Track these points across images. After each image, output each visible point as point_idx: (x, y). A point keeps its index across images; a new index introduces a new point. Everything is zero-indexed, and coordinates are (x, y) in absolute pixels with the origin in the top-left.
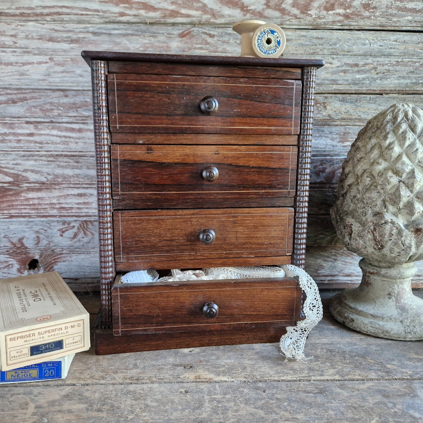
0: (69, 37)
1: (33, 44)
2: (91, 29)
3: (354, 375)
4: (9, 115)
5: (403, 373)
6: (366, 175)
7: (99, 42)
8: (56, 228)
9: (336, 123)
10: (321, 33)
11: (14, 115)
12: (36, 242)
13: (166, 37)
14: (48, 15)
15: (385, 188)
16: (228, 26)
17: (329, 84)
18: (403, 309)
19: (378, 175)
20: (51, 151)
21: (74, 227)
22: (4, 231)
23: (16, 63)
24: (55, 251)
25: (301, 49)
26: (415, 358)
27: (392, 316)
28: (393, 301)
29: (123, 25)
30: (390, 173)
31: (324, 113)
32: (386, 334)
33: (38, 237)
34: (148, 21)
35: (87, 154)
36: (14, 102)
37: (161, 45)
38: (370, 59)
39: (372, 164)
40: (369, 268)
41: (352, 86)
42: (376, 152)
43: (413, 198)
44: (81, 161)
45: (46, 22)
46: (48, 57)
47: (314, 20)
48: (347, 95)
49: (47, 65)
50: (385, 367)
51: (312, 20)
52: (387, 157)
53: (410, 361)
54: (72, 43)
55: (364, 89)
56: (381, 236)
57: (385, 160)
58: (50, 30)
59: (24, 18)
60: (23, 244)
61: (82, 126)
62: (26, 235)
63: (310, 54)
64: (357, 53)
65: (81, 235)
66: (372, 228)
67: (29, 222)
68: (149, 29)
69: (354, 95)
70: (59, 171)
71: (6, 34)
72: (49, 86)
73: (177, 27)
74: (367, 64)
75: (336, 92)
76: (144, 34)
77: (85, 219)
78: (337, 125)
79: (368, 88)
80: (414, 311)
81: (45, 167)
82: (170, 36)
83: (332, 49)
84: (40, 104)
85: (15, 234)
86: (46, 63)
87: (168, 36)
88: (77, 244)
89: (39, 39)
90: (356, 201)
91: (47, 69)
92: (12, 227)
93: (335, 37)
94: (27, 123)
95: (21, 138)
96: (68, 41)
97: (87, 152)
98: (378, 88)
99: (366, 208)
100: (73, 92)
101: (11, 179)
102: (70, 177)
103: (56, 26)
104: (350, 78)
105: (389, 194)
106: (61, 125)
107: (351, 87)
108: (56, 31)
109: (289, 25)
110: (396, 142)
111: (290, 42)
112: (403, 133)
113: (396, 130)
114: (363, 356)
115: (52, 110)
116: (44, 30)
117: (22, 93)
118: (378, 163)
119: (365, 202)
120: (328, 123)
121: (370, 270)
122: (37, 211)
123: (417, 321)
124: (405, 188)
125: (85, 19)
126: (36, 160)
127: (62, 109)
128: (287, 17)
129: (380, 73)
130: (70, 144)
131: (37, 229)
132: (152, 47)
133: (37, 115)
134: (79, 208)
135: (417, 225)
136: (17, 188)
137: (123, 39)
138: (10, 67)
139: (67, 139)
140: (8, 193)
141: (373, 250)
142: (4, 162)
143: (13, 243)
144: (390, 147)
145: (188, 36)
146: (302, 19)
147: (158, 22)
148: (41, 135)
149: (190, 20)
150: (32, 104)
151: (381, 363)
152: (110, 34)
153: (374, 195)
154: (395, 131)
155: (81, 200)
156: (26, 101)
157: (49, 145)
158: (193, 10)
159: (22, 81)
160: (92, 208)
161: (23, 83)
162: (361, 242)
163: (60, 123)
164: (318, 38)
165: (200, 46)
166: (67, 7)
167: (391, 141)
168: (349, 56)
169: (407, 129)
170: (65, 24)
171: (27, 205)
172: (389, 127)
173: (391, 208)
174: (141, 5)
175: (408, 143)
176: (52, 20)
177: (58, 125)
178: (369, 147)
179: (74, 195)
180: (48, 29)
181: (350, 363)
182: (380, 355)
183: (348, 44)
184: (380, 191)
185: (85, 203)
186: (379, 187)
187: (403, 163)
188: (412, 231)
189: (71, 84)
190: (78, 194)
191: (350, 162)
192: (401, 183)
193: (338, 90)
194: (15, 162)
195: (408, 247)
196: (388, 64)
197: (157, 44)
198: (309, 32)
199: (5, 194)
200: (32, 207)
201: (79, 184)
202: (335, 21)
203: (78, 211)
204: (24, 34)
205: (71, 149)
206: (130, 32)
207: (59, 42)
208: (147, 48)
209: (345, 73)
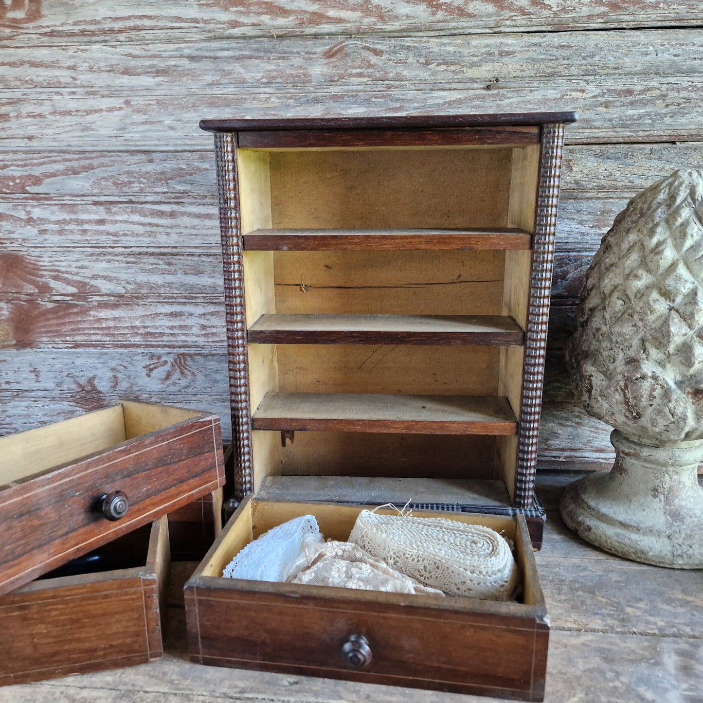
0: (153, 66)
1: (101, 80)
2: (187, 52)
3: (566, 621)
4: (69, 192)
5: (648, 622)
6: (616, 294)
7: (199, 73)
8: (141, 364)
9: (588, 195)
10: (568, 37)
11: (76, 192)
12: (113, 384)
13: (304, 58)
14: (121, 31)
15: (646, 318)
16: (405, 34)
17: (578, 129)
18: (676, 516)
19: (636, 296)
20: (131, 247)
21: (166, 362)
22: (67, 367)
23: (77, 111)
24: (140, 398)
25: (530, 67)
26: (678, 600)
27: (654, 525)
28: (661, 501)
29: (236, 41)
30: (655, 295)
31: (568, 178)
32: (639, 555)
33: (115, 377)
34: (275, 33)
35: (183, 250)
36: (75, 172)
37: (294, 72)
38: (656, 79)
39: (627, 277)
40: (624, 445)
41: (619, 130)
42: (634, 257)
43: (692, 337)
44: (174, 261)
45: (119, 43)
46: (123, 100)
47: (556, 14)
48: (609, 146)
49: (122, 112)
50: (622, 611)
51: (552, 16)
52: (652, 266)
53: (668, 604)
54: (158, 76)
55: (641, 135)
56: (635, 398)
57: (649, 271)
58: (125, 55)
59: (86, 39)
60: (94, 388)
61: (175, 208)
62: (98, 373)
63: (545, 76)
64: (630, 69)
65: (176, 375)
66: (622, 383)
67: (102, 354)
68: (277, 46)
69: (622, 146)
70: (143, 278)
71: (61, 65)
72: (125, 145)
73: (320, 41)
74: (649, 90)
75: (589, 141)
76: (268, 55)
77: (182, 350)
78: (591, 198)
79: (647, 133)
80: (696, 520)
81: (123, 271)
82: (309, 57)
83: (586, 65)
84: (113, 174)
85: (82, 371)
86: (121, 108)
87: (307, 56)
88: (172, 389)
89: (109, 71)
90: (601, 337)
91: (121, 120)
92: (78, 361)
93: (593, 43)
94: (96, 203)
95: (86, 227)
96: (152, 72)
97: (183, 247)
98: (667, 133)
99: (615, 349)
100: (160, 155)
101: (74, 290)
102: (159, 287)
103: (135, 49)
104: (615, 116)
105: (652, 329)
106: (144, 206)
107: (617, 132)
108: (134, 57)
109: (511, 26)
110: (669, 241)
111: (512, 56)
112: (682, 224)
113: (670, 218)
114: (591, 591)
115: (130, 183)
116: (116, 56)
117: (87, 158)
118: (636, 276)
119: (614, 340)
120: (575, 194)
121: (624, 449)
122: (113, 339)
123: (697, 537)
124: (679, 320)
125: (177, 35)
126: (109, 261)
127: (145, 181)
128: (507, 14)
129: (672, 104)
130: (159, 236)
131: (113, 365)
132: (281, 77)
133: (108, 192)
134: (172, 335)
135: (697, 382)
136: (84, 303)
137: (236, 64)
138: (68, 118)
139: (154, 229)
140: (71, 311)
141: (625, 419)
142: (65, 264)
143: (79, 385)
144: (657, 250)
145: (339, 56)
146: (533, 14)
147: (290, 34)
148: (115, 222)
149: (343, 28)
150: (101, 175)
151: (618, 603)
152: (216, 58)
153: (627, 329)
154: (669, 222)
155: (176, 322)
156: (92, 171)
157: (128, 238)
158: (348, 10)
159: (86, 139)
160: (192, 334)
161: (87, 142)
162: (605, 405)
163: (142, 203)
164: (562, 47)
165: (358, 70)
166: (150, 17)
167: (661, 239)
168: (617, 76)
169: (691, 218)
170: (147, 44)
171: (98, 329)
172: (660, 214)
173: (654, 352)
174: (263, 6)
175: (689, 243)
176: (127, 40)
177: (140, 206)
178: (625, 246)
179: (165, 315)
180: (122, 55)
181: (565, 600)
182: (620, 589)
183: (615, 54)
184: (637, 324)
185: (181, 327)
186: (636, 317)
187: (679, 279)
188: (688, 393)
189: (157, 143)
190: (172, 312)
191: (596, 269)
192: (673, 312)
193: (593, 137)
194: (79, 264)
195: (680, 418)
196: (688, 87)
197: (288, 71)
198: (545, 36)
199: (67, 311)
200: (106, 332)
201: (172, 297)
202: (593, 15)
203: (171, 338)
204: (87, 65)
205: (159, 243)
206: (247, 53)
207: (138, 75)
208: (274, 78)
209: (607, 107)
